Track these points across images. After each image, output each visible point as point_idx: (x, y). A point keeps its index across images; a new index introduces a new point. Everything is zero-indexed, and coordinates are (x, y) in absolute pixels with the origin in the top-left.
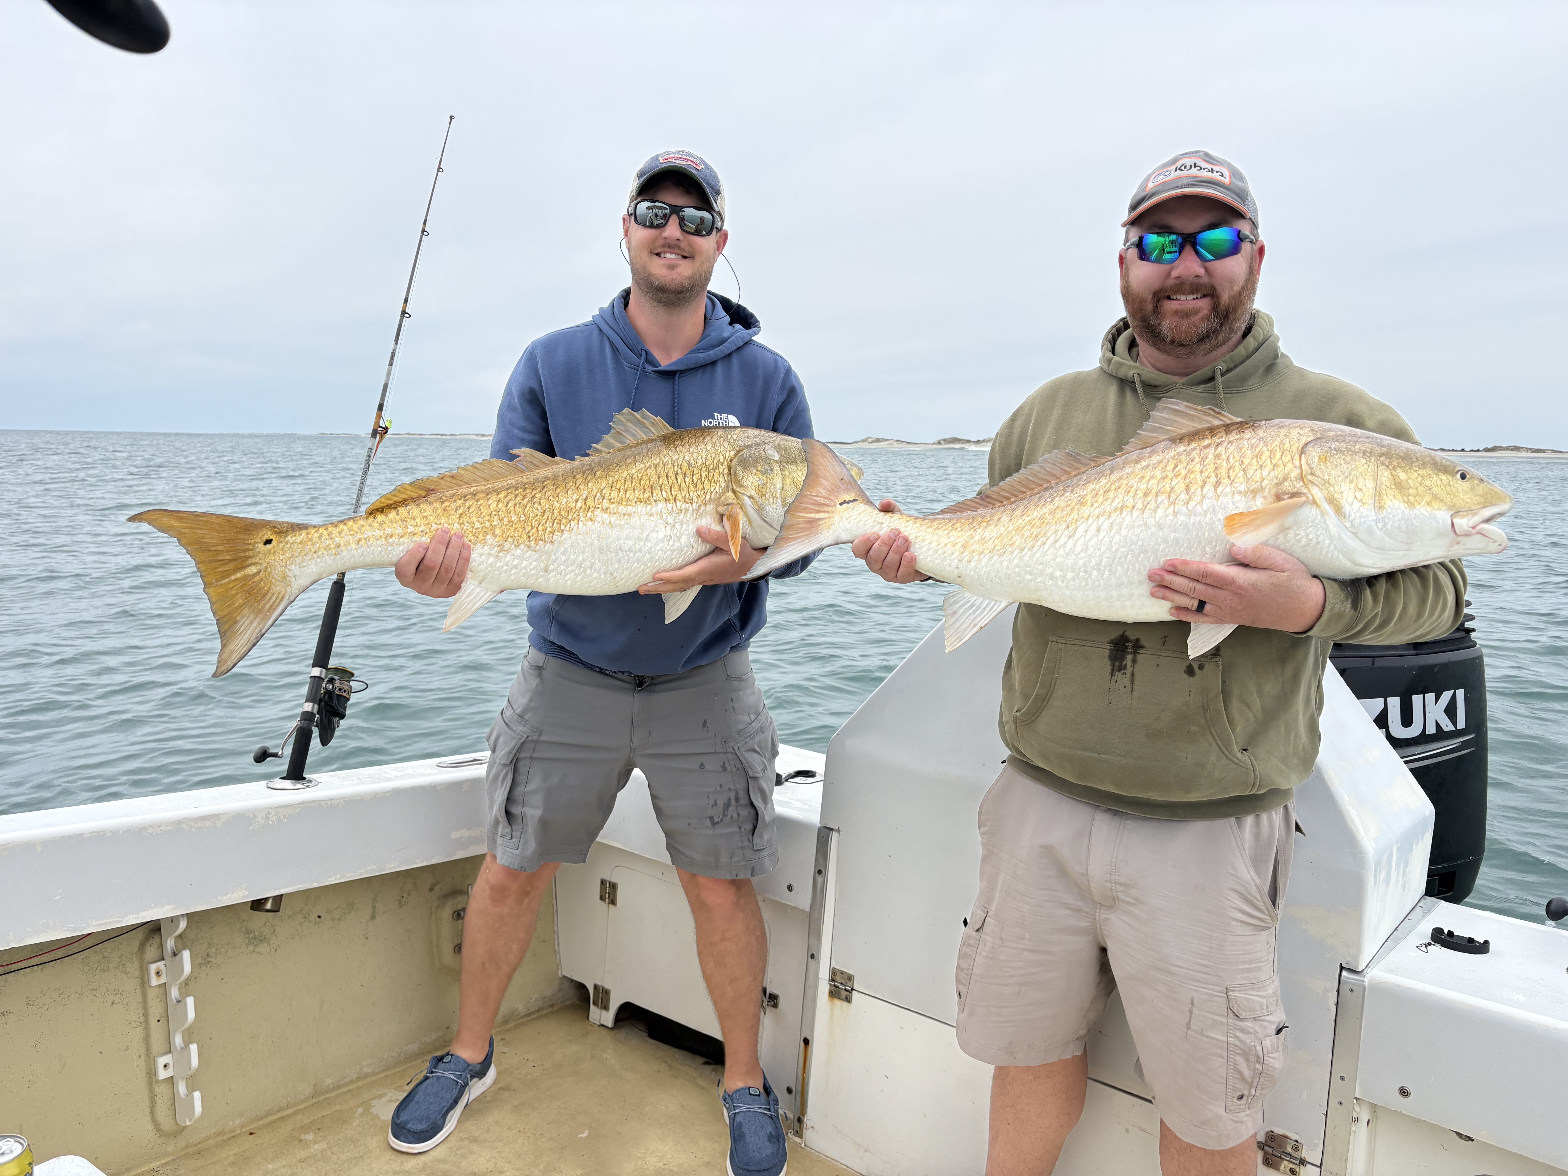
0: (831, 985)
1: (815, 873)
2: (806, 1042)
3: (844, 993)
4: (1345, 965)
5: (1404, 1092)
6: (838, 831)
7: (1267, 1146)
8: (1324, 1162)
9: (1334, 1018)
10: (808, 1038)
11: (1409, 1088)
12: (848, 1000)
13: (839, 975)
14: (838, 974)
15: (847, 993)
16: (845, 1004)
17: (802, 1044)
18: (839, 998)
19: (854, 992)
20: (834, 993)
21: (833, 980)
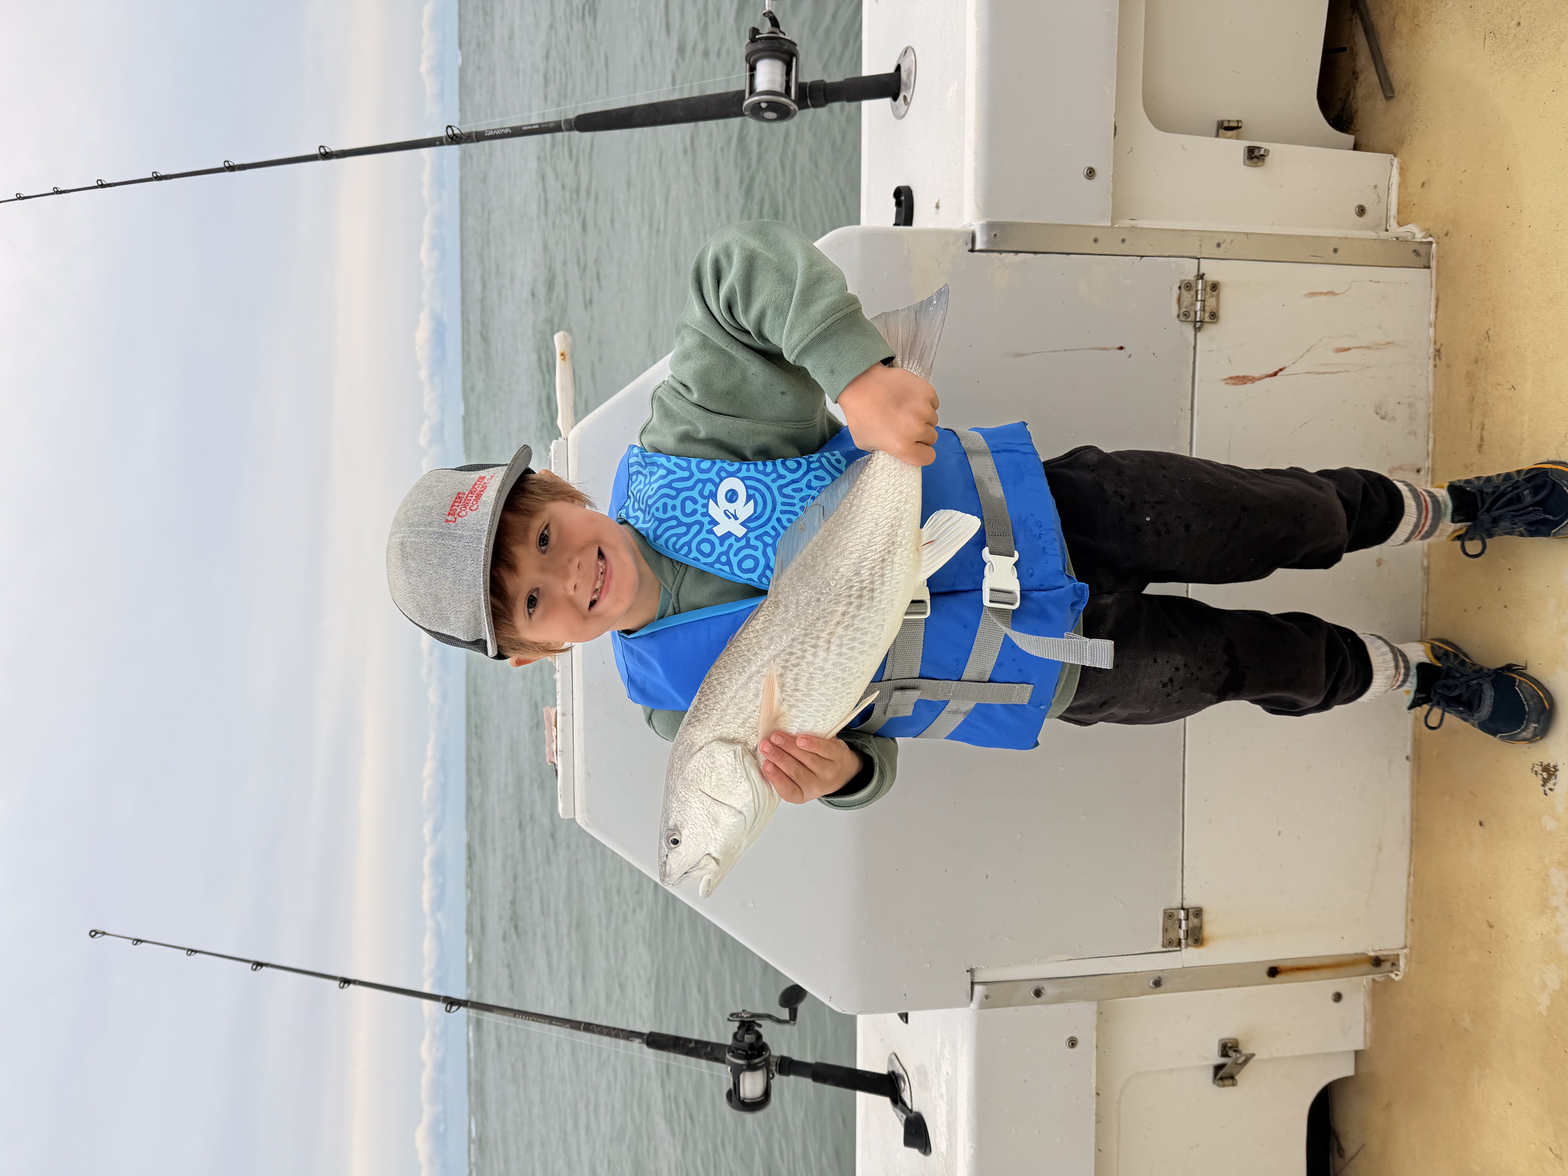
0: (1187, 946)
1: (1041, 1004)
2: (1273, 972)
3: (1194, 921)
4: (970, 246)
5: (1091, 173)
6: (971, 971)
7: (1195, 318)
8: (1192, 255)
9: (1032, 255)
10: (1265, 969)
11: (1083, 170)
12: (1198, 912)
13: (1172, 935)
14: (1168, 936)
15: (1191, 917)
16: (1207, 917)
17: (1279, 978)
18: (1201, 927)
19: (1185, 906)
20: (1196, 938)
21: (1179, 944)
